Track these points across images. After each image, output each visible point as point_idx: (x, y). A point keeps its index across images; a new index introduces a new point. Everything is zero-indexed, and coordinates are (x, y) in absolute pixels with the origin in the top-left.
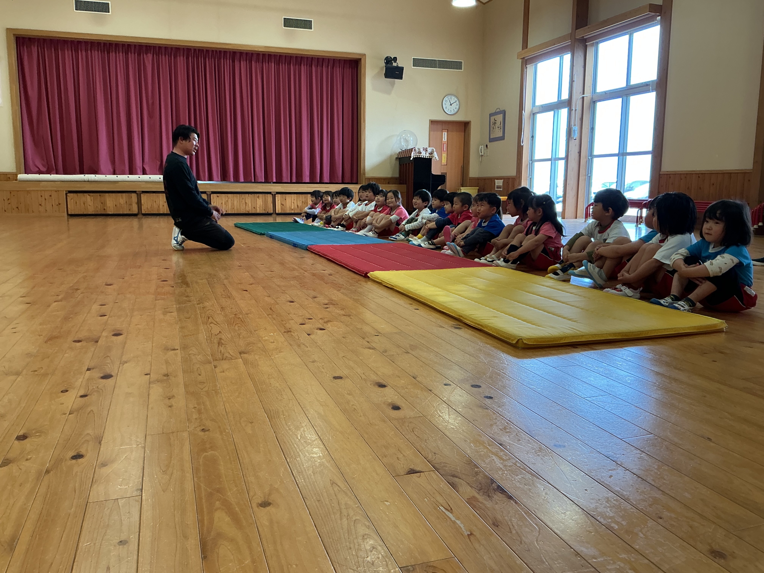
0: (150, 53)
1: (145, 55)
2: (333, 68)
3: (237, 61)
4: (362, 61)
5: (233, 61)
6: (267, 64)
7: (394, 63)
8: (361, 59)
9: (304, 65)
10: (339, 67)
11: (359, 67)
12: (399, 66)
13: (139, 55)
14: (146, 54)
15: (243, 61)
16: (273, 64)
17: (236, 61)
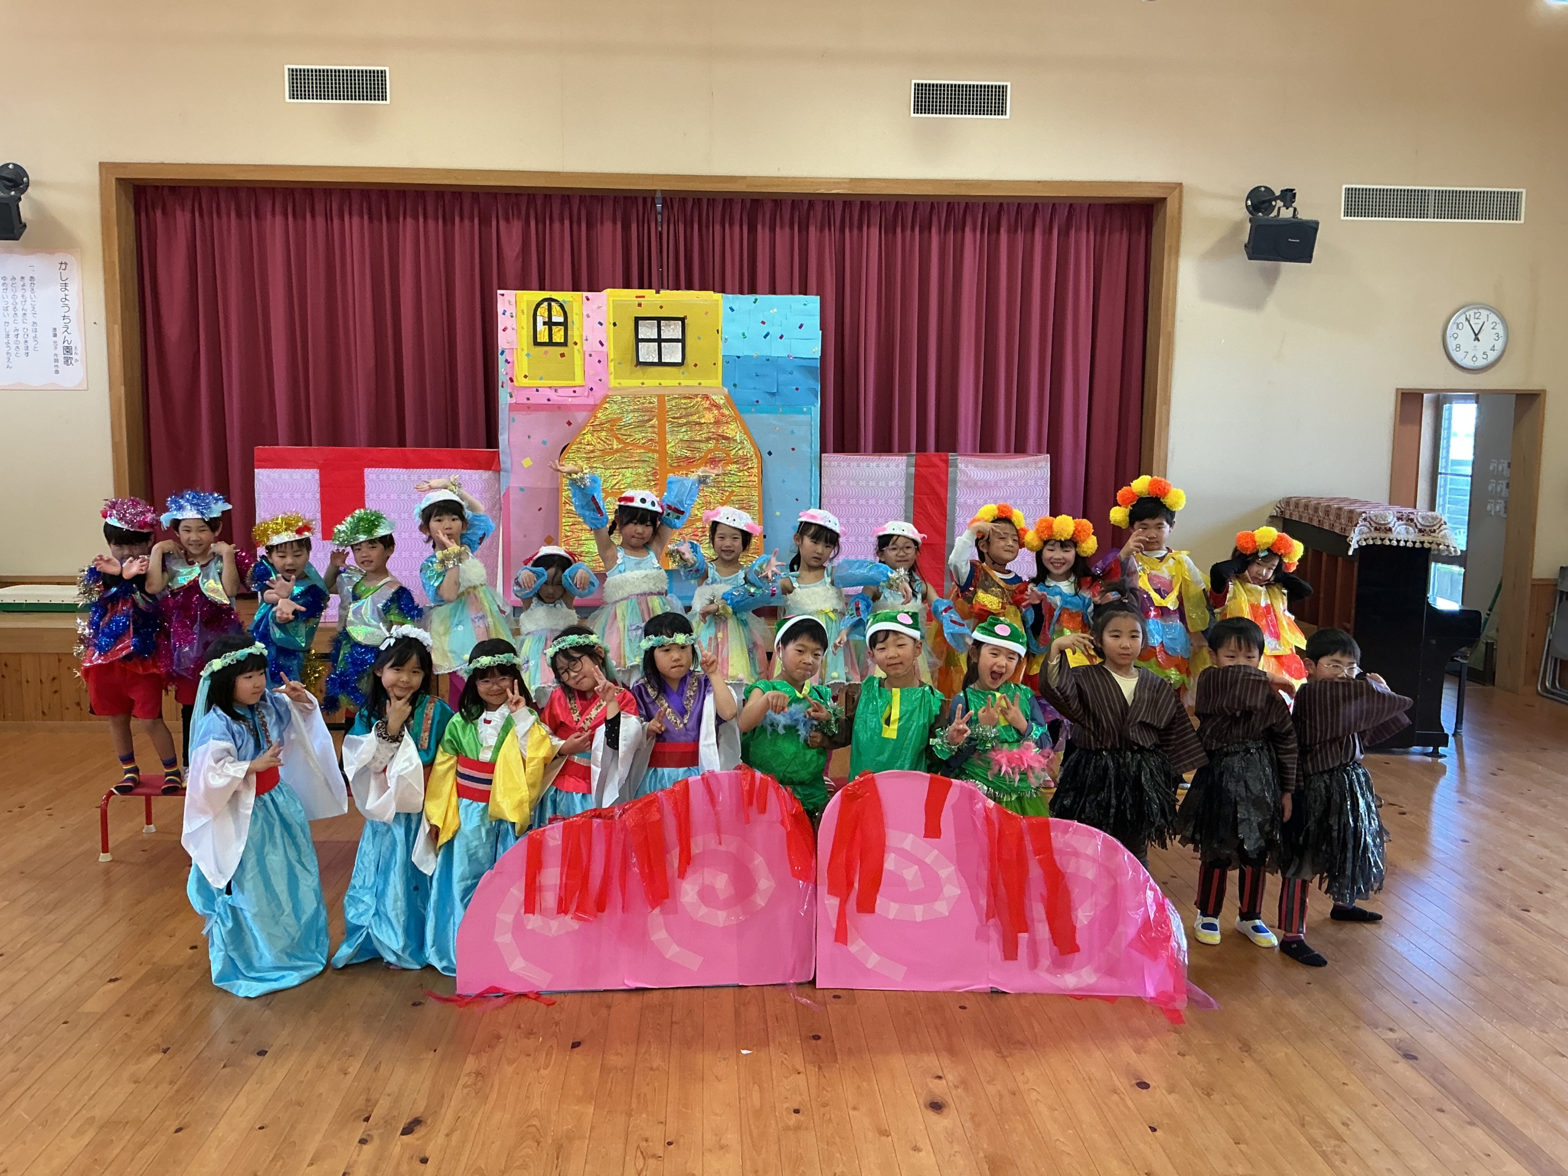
0: (518, 218)
1: (502, 223)
2: (1067, 233)
3: (763, 226)
4: (1171, 207)
5: (752, 230)
6: (855, 231)
7: (1283, 209)
8: (1165, 199)
9: (974, 230)
10: (1088, 231)
11: (1155, 230)
12: (1303, 215)
13: (485, 222)
14: (507, 220)
15: (782, 227)
16: (875, 231)
17: (759, 227)
